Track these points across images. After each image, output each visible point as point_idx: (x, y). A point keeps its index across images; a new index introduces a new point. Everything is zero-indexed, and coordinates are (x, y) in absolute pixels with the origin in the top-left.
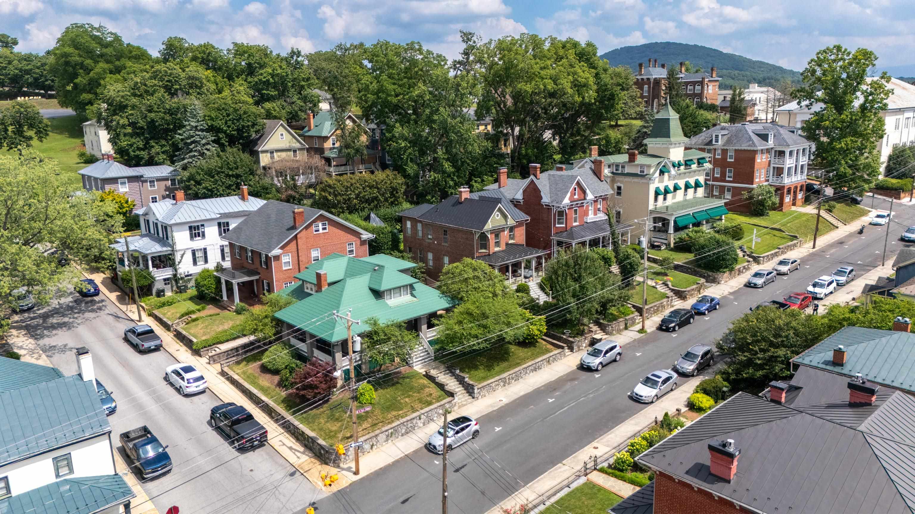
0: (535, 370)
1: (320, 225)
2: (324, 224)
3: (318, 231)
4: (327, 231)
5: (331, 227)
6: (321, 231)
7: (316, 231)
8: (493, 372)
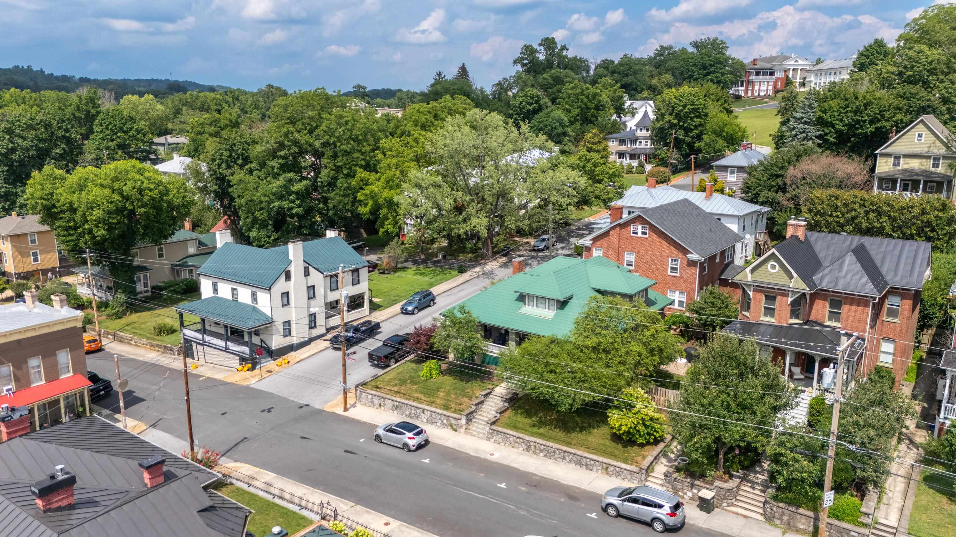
0: (581, 464)
1: (640, 227)
2: (644, 228)
3: (637, 233)
4: (647, 236)
5: (652, 234)
6: (640, 235)
7: (634, 233)
8: (535, 430)
